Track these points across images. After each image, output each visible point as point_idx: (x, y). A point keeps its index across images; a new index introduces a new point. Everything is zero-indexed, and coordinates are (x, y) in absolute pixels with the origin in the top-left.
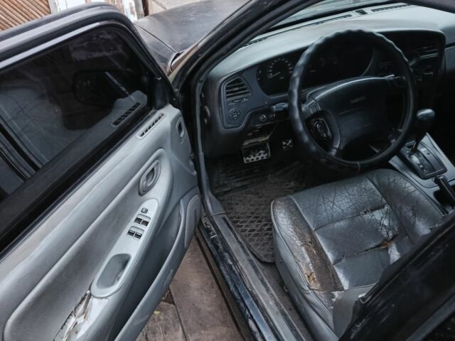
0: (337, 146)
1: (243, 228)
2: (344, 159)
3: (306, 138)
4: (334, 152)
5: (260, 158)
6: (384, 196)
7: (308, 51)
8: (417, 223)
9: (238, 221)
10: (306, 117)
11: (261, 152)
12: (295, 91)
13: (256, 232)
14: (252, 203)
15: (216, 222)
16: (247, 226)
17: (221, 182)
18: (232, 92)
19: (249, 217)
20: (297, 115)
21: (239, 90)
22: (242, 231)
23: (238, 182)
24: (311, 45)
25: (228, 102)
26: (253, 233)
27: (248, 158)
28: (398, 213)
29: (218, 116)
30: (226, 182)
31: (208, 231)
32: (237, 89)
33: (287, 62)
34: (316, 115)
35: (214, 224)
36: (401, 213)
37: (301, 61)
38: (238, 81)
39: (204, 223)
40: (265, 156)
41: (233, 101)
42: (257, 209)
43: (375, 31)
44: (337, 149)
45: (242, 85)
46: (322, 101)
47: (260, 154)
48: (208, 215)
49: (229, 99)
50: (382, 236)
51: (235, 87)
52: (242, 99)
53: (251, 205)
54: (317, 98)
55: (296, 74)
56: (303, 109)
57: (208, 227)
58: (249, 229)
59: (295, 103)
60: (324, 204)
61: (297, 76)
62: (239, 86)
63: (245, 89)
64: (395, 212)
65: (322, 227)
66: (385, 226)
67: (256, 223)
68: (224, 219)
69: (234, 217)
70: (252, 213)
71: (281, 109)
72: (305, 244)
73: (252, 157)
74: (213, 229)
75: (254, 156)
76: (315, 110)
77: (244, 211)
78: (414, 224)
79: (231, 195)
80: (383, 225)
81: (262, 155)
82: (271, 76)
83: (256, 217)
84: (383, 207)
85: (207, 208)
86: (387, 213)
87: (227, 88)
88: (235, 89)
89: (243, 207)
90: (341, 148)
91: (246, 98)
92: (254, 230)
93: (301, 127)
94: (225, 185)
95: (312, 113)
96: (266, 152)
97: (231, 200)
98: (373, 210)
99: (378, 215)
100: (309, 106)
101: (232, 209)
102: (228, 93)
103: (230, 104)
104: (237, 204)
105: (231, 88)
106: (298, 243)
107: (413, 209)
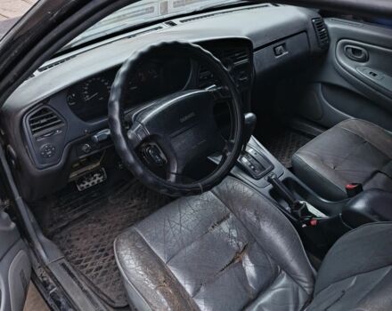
0: (175, 171)
1: (89, 268)
2: (184, 183)
3: (140, 170)
4: (173, 178)
5: (96, 182)
6: (227, 205)
7: (123, 70)
8: (262, 227)
9: (81, 261)
10: (135, 145)
11: (96, 175)
12: (116, 117)
13: (103, 269)
14: (95, 234)
15: (54, 272)
16: (92, 264)
17: (55, 219)
18: (38, 125)
19: (93, 252)
20: (124, 145)
21: (49, 122)
22: (88, 272)
23: (75, 213)
24: (126, 61)
25: (36, 138)
26: (100, 272)
27: (82, 185)
28: (243, 220)
29: (25, 156)
30: (61, 216)
31: (45, 284)
32: (44, 120)
33: (103, 81)
34: (146, 140)
35: (51, 275)
36: (245, 220)
37: (117, 82)
38: (45, 110)
39: (39, 275)
40: (101, 179)
41: (42, 136)
42: (101, 240)
43: (190, 41)
44: (176, 174)
45: (51, 115)
46: (150, 124)
47: (95, 178)
48: (43, 265)
49: (36, 135)
50: (234, 250)
51: (42, 118)
52: (55, 131)
53: (95, 237)
54: (143, 121)
55: (114, 97)
56: (130, 136)
57: (45, 279)
58: (95, 267)
59: (119, 131)
60: (172, 228)
61: (115, 100)
62: (46, 117)
63: (56, 119)
64: (240, 220)
65: (173, 256)
66: (235, 238)
67: (102, 258)
68: (63, 265)
69: (76, 256)
70: (97, 247)
71: (105, 138)
72: (159, 285)
73: (87, 183)
74: (51, 281)
75: (89, 181)
76: (144, 136)
77: (86, 246)
78: (260, 229)
79: (69, 229)
80: (232, 237)
81: (98, 179)
82: (88, 98)
83: (102, 250)
84: (228, 217)
85: (41, 256)
86: (233, 222)
87: (31, 122)
88: (42, 121)
89: (85, 241)
90: (180, 171)
91: (59, 129)
92: (101, 268)
93: (131, 159)
94: (60, 220)
95: (141, 139)
96: (101, 174)
97: (70, 236)
98: (219, 223)
99: (225, 226)
100: (137, 132)
101: (72, 246)
102: (33, 127)
103: (39, 140)
104: (78, 239)
105: (37, 120)
106: (152, 286)
107: (255, 214)
